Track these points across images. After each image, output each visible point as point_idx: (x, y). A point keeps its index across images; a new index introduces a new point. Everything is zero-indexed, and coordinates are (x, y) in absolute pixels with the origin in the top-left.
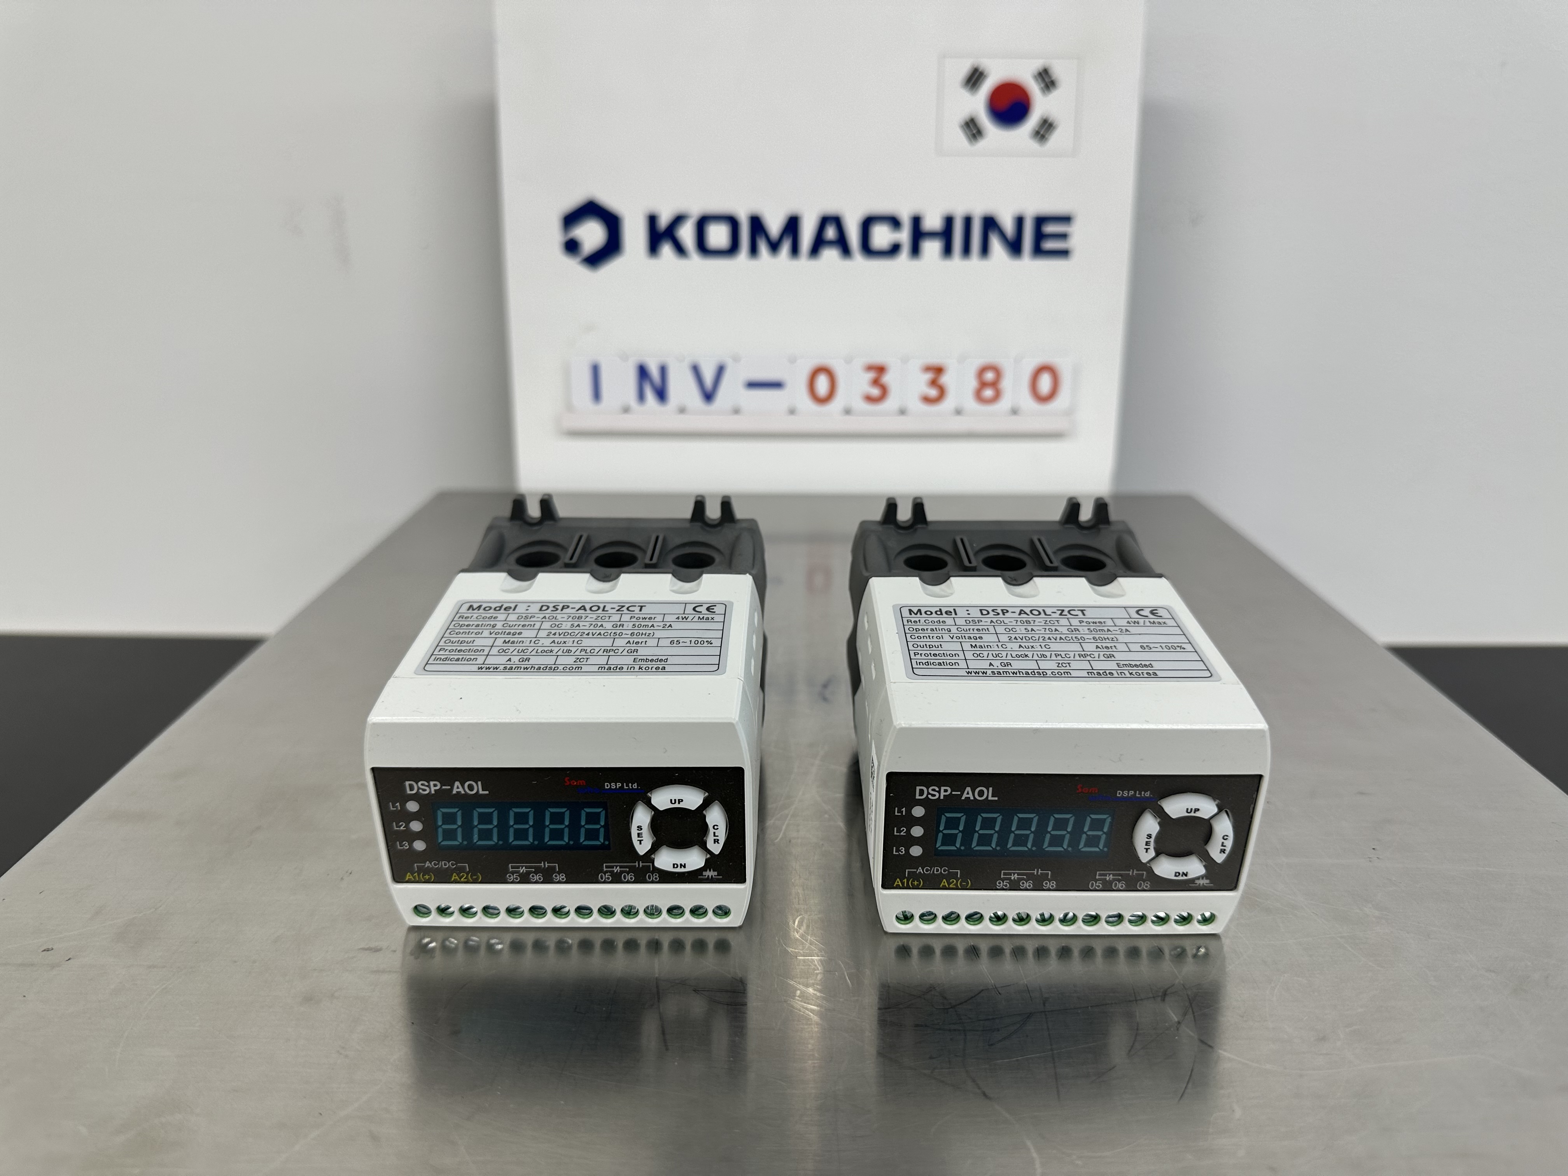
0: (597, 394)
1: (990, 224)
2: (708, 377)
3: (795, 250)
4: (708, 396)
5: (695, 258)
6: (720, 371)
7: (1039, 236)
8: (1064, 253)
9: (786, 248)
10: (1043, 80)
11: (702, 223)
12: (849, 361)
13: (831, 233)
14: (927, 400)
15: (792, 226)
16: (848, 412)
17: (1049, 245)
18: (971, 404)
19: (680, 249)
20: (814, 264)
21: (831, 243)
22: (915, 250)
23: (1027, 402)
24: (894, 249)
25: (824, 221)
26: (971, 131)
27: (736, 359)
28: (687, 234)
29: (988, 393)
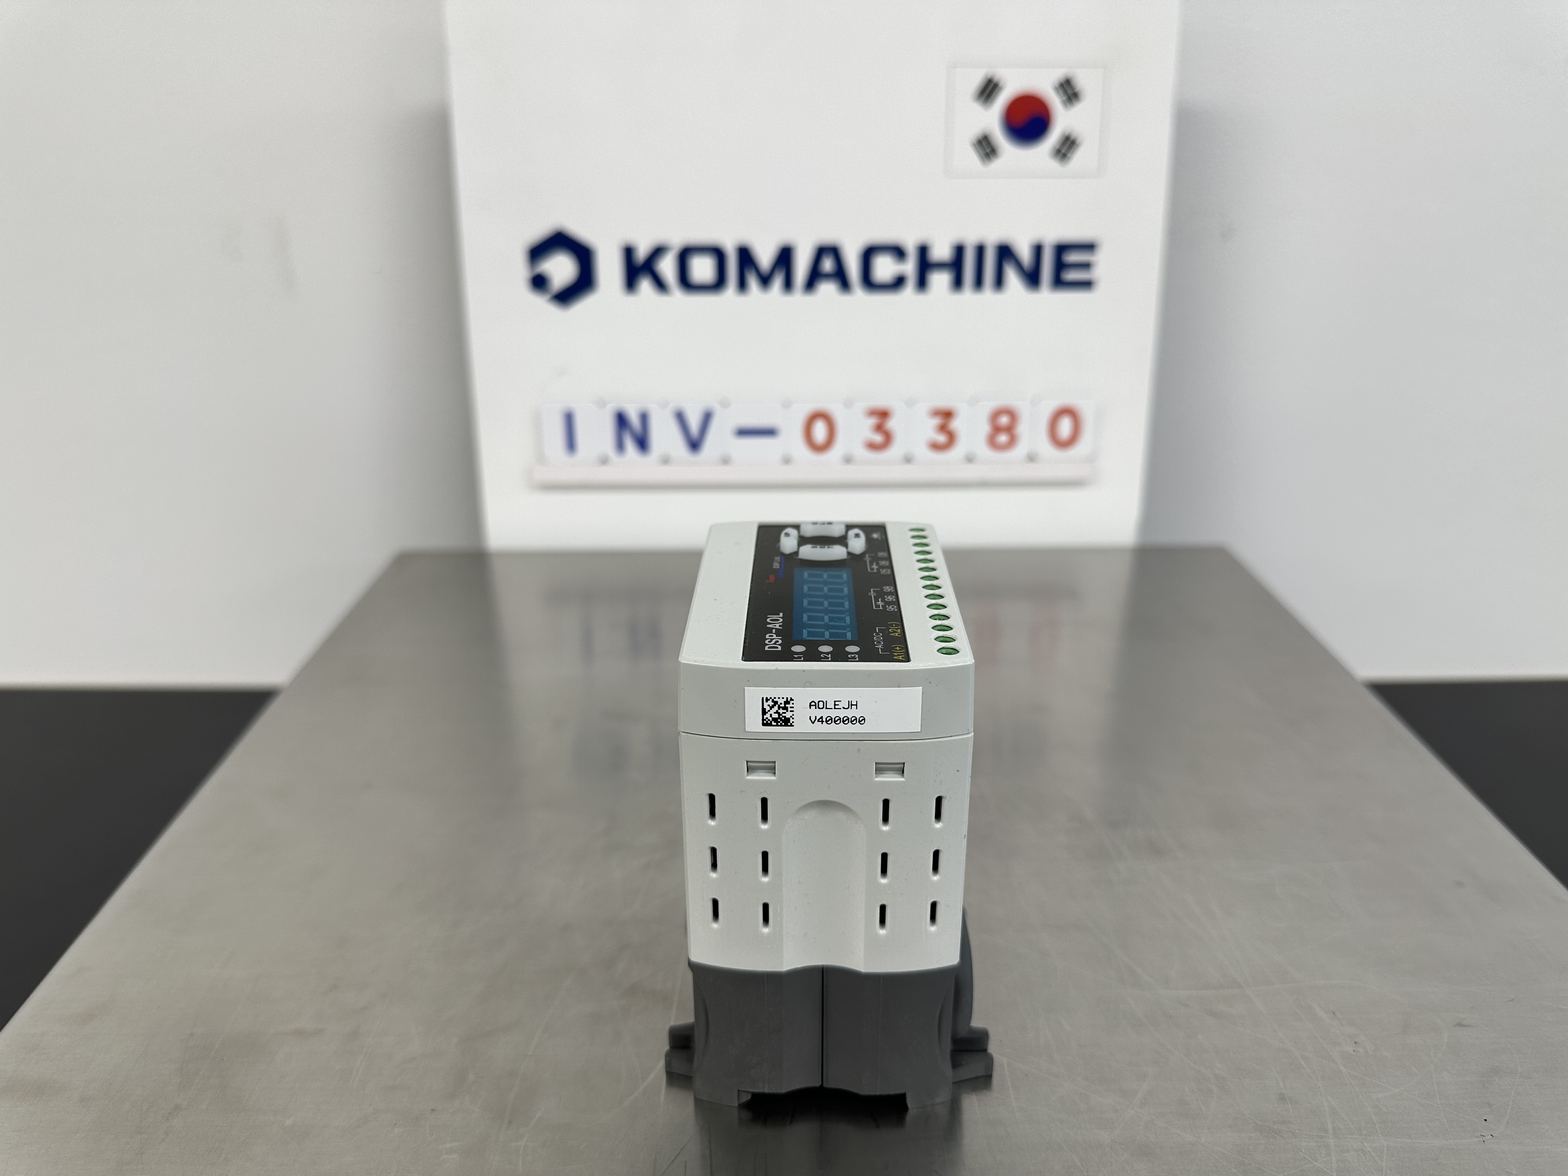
0: (571, 444)
1: (1005, 253)
2: (694, 425)
3: (788, 284)
4: (694, 445)
5: (677, 295)
6: (707, 418)
7: (1060, 266)
8: (1087, 285)
9: (778, 282)
10: (1065, 91)
11: (685, 255)
12: (848, 405)
13: (828, 265)
14: (935, 446)
15: (785, 257)
16: (848, 460)
17: (1070, 276)
18: (983, 450)
19: (660, 284)
20: (809, 298)
21: (828, 276)
22: (922, 283)
23: (1045, 447)
24: (899, 282)
25: (822, 252)
26: (984, 149)
27: (725, 404)
28: (667, 267)
29: (1003, 438)
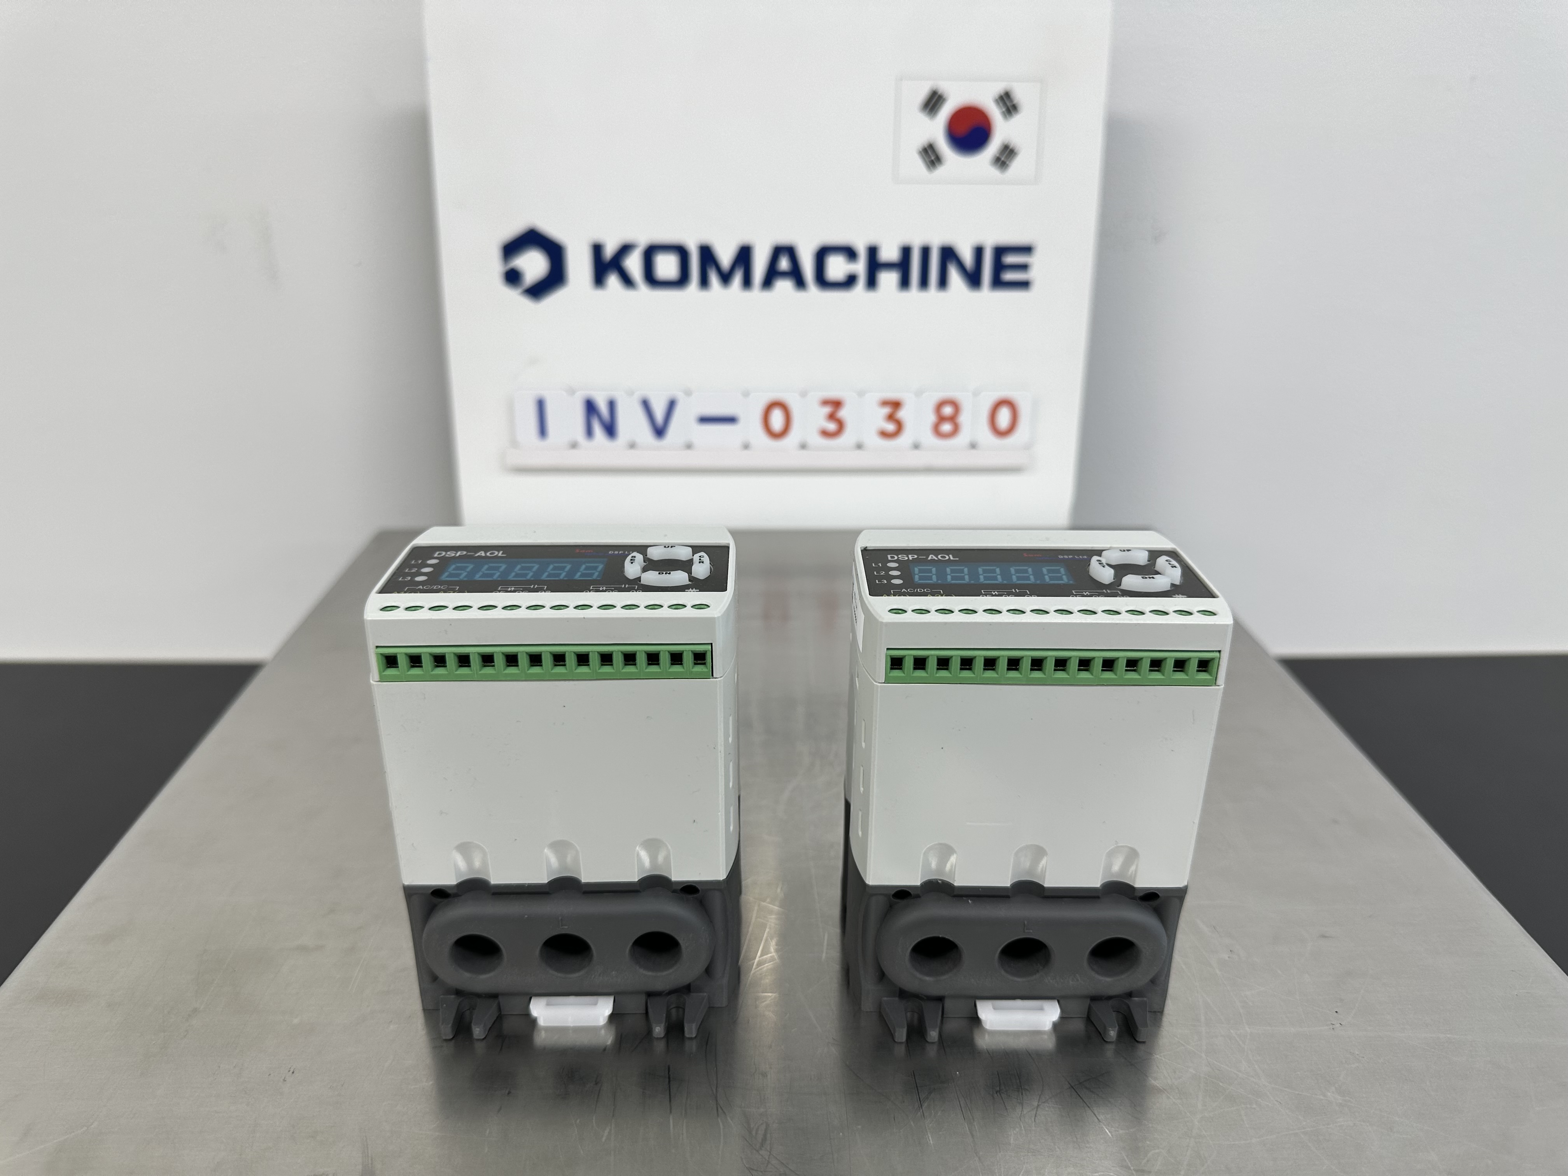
0: (543, 431)
1: (948, 254)
2: (659, 414)
3: (747, 282)
4: (660, 432)
5: (643, 289)
6: (671, 405)
7: (999, 267)
8: (1024, 285)
9: (737, 279)
10: (1005, 104)
11: (650, 253)
12: (804, 394)
13: (784, 264)
14: (884, 434)
15: (744, 256)
16: (803, 446)
17: (1009, 276)
18: (928, 438)
19: (627, 281)
20: (767, 295)
21: (784, 274)
22: (872, 282)
23: (985, 435)
24: (850, 281)
25: (778, 251)
26: (929, 157)
27: (688, 393)
28: (633, 264)
29: (947, 427)
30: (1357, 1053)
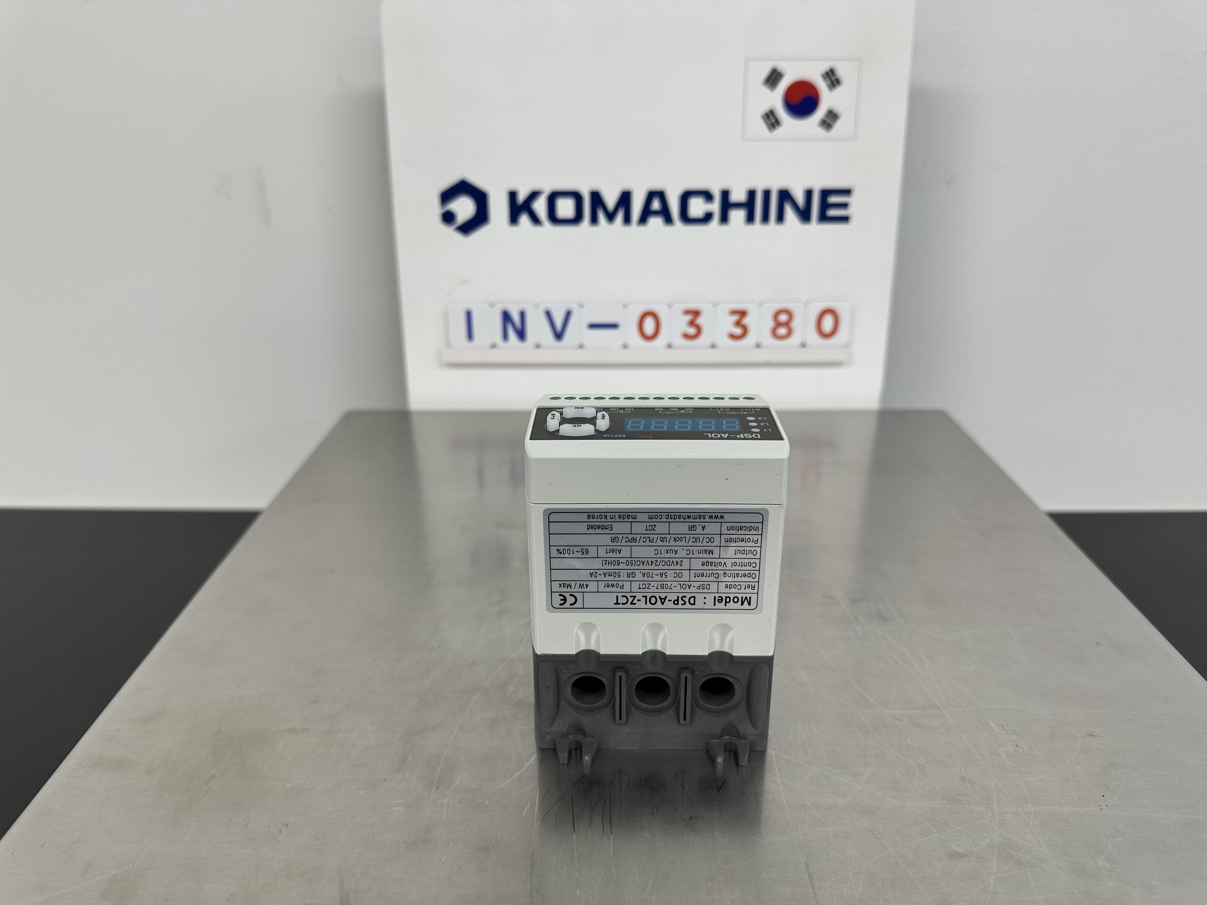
0: (470, 336)
1: (785, 196)
2: (559, 323)
3: (627, 220)
4: (559, 336)
5: (547, 225)
6: (568, 315)
7: (825, 206)
8: (845, 219)
9: (620, 217)
10: (830, 78)
11: (553, 198)
12: (670, 306)
13: (656, 205)
14: (733, 337)
15: (625, 199)
17: (832, 213)
18: (767, 339)
19: (535, 220)
20: (642, 229)
21: (656, 213)
22: (724, 219)
23: (813, 338)
24: (707, 217)
25: (651, 195)
26: (770, 120)
27: (581, 306)
28: (540, 206)
29: (782, 331)
30: (1120, 829)
